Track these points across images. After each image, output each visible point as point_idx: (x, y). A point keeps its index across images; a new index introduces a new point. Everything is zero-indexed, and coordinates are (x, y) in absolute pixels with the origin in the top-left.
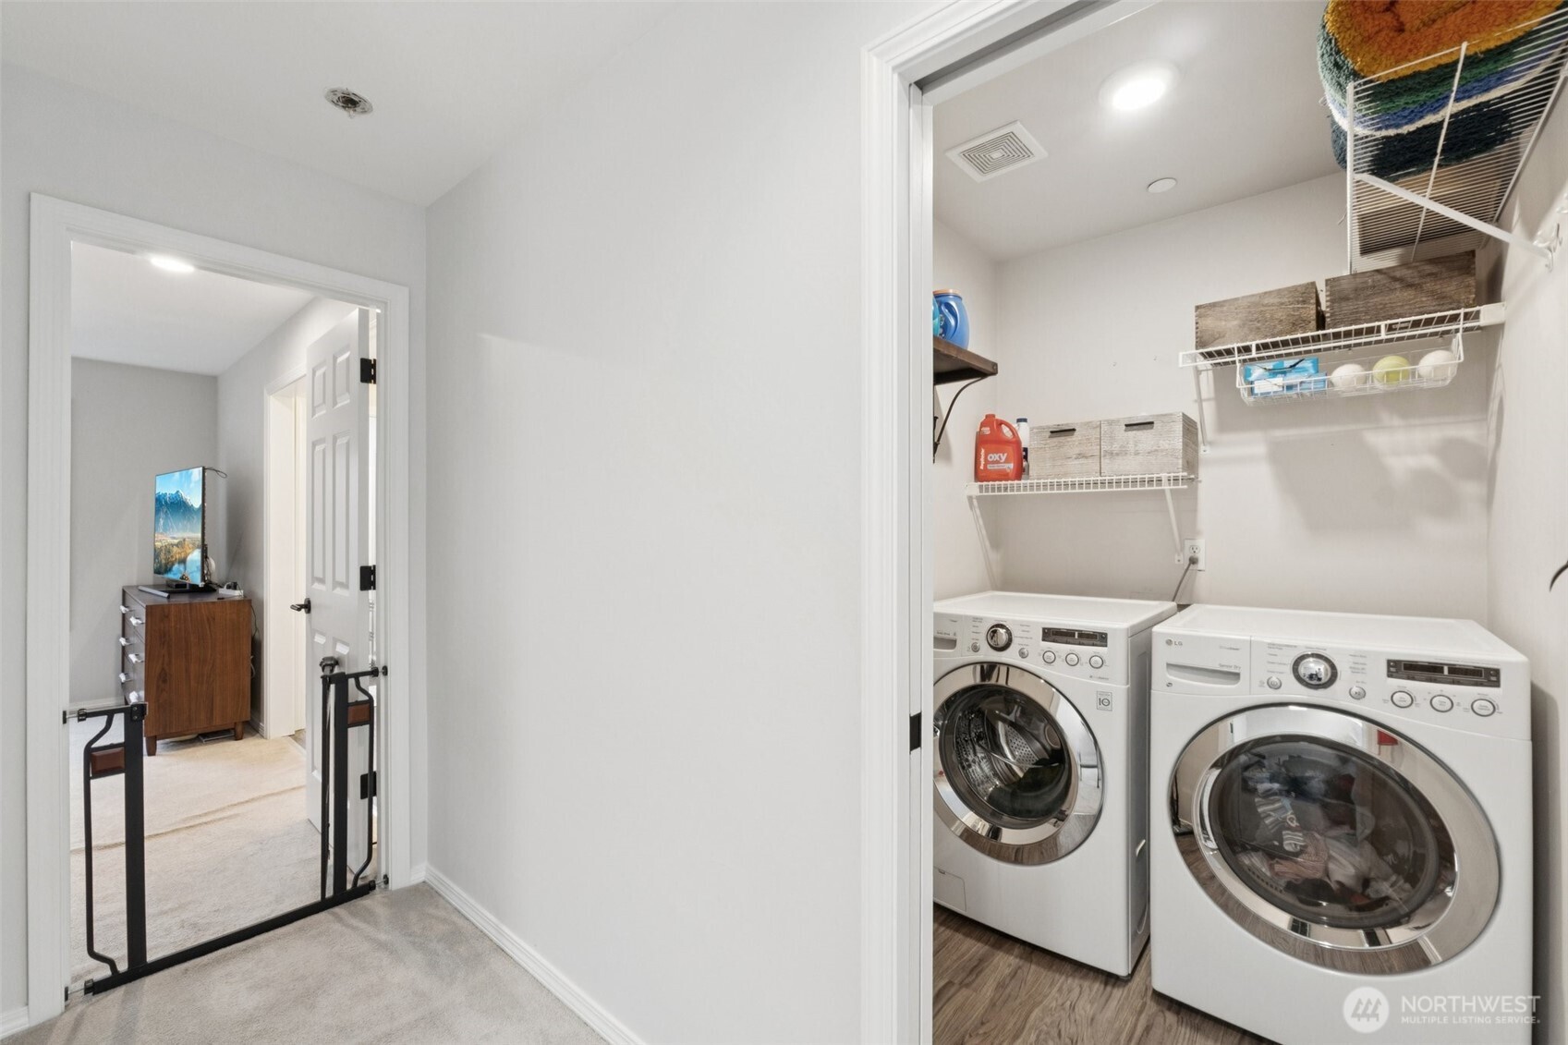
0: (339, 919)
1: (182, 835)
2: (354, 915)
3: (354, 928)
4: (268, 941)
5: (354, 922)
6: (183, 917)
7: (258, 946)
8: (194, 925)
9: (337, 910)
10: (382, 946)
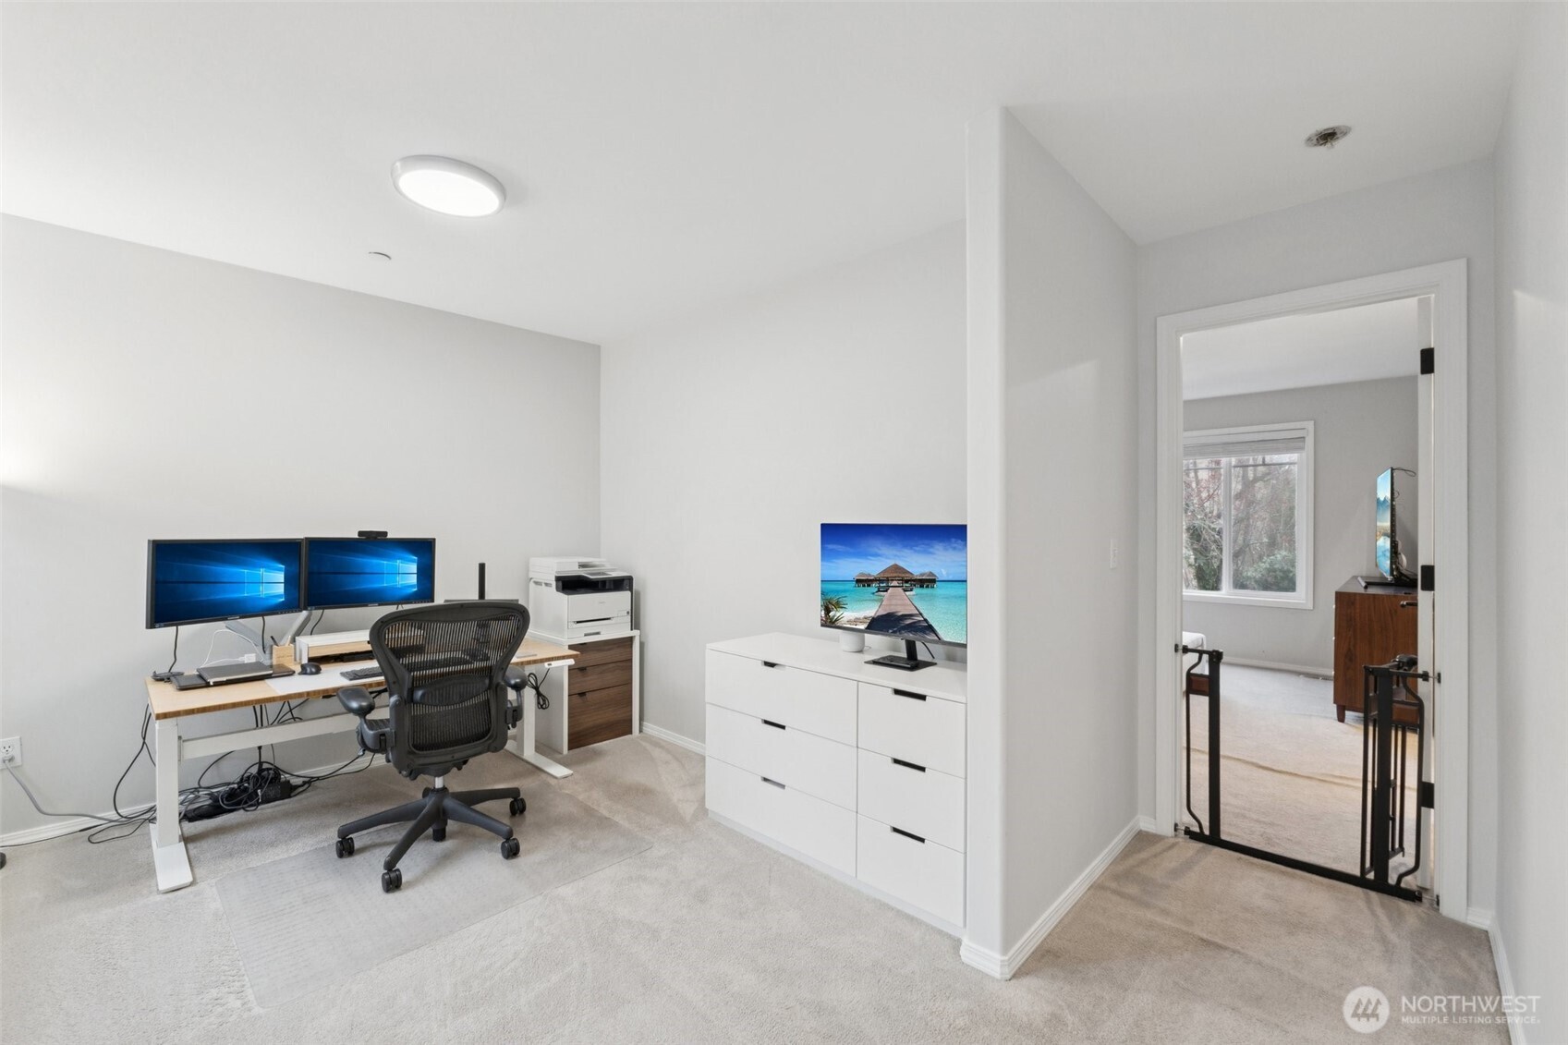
0: (1368, 901)
1: (1314, 783)
2: (1383, 905)
3: (1373, 913)
4: (1302, 877)
5: (1380, 911)
6: (1268, 831)
7: (1293, 876)
8: (1269, 839)
9: (1373, 894)
10: (1384, 940)
